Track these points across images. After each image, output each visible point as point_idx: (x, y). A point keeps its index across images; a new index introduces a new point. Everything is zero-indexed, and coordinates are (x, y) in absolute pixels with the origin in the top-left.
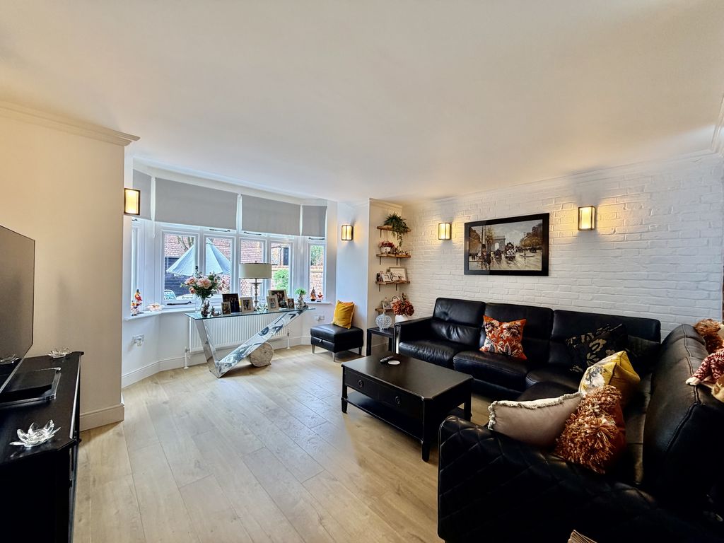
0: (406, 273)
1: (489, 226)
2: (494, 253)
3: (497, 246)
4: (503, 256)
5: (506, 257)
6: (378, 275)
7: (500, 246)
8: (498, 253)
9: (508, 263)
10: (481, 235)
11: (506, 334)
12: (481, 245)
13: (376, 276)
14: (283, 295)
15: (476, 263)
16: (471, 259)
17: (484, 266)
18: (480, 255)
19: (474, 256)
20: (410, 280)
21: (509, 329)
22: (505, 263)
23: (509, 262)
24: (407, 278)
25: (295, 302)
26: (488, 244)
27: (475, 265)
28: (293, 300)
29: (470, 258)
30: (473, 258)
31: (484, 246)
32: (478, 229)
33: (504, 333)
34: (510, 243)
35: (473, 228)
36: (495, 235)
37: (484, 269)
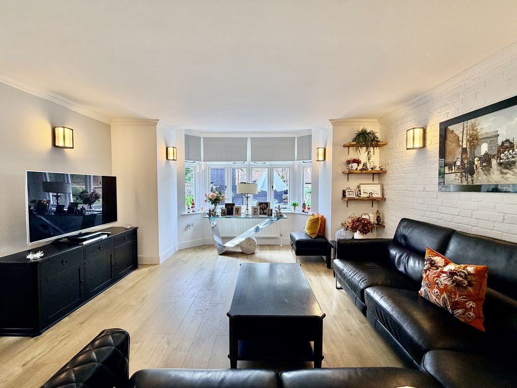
0: (383, 190)
1: (473, 120)
2: (480, 159)
3: (484, 148)
4: (494, 162)
5: (500, 164)
6: (344, 192)
7: (490, 148)
8: (487, 160)
9: (502, 173)
10: (460, 136)
11: (444, 280)
12: (460, 150)
13: (342, 192)
14: (267, 206)
15: (454, 175)
16: (447, 171)
17: (464, 179)
18: (458, 163)
19: (450, 166)
20: (385, 196)
21: (452, 274)
22: (497, 173)
23: (505, 171)
24: (383, 195)
25: (273, 212)
26: (471, 148)
27: (453, 178)
28: (272, 210)
29: (447, 168)
30: (450, 168)
31: (464, 151)
32: (457, 129)
33: (442, 279)
34: (508, 141)
35: (451, 128)
36: (483, 132)
37: (465, 183)
